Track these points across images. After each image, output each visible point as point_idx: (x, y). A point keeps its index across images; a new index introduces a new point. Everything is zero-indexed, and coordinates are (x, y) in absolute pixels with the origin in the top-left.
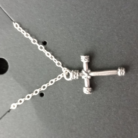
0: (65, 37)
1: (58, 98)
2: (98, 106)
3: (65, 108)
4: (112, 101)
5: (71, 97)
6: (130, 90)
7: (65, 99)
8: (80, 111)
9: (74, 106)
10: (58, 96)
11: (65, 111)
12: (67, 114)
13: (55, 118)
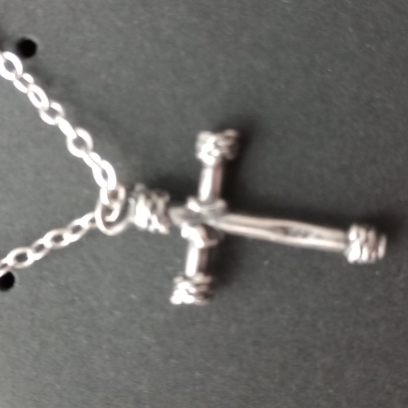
0: (120, 24)
1: (76, 298)
2: (256, 343)
3: (104, 347)
4: (320, 324)
5: (133, 296)
6: (402, 276)
7: (107, 304)
8: (173, 361)
9: (147, 338)
10: (74, 290)
11: (107, 357)
12: (112, 374)
13: (58, 387)
